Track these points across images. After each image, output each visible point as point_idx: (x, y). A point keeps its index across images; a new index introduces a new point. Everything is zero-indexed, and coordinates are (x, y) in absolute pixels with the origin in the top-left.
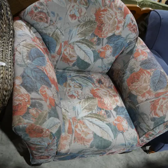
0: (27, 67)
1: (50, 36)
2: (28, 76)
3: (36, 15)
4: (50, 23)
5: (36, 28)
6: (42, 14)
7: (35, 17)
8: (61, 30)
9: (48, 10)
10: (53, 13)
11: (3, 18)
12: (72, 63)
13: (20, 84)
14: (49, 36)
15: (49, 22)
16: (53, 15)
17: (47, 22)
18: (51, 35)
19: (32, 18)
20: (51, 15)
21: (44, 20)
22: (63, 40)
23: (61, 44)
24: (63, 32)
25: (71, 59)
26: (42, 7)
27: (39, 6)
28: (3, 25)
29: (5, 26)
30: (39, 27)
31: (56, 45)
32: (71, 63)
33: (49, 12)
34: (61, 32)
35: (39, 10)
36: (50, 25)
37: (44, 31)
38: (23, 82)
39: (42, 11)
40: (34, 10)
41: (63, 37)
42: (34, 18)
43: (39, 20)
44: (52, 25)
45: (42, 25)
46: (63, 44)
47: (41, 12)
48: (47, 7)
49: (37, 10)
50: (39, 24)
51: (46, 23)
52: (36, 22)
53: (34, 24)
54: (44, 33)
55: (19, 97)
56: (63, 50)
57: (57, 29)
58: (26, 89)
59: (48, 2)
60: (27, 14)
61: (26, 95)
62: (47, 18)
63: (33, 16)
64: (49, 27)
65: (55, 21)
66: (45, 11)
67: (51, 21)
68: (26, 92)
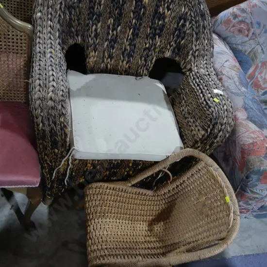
0: (246, 96)
1: (246, 54)
2: (252, 109)
3: (234, 26)
4: (252, 37)
5: (229, 42)
6: (243, 25)
7: (232, 29)
8: (263, 47)
9: (253, 20)
10: (259, 24)
11: (206, 32)
12: (263, 91)
13: (246, 118)
14: (244, 54)
15: (250, 35)
16: (258, 26)
17: (247, 36)
18: (248, 52)
19: (227, 29)
20: (255, 26)
21: (244, 32)
22: (262, 60)
23: (258, 65)
24: (264, 50)
25: (263, 86)
26: (245, 15)
27: (240, 14)
28: (205, 41)
29: (206, 41)
30: (234, 42)
31: (251, 66)
32: (261, 91)
33: (253, 22)
34: (262, 49)
35: (240, 18)
36: (251, 39)
37: (240, 48)
38: (248, 115)
39: (244, 20)
40: (232, 18)
41: (263, 56)
42: (230, 30)
43: (236, 32)
44: (254, 39)
45: (239, 39)
46: (260, 65)
47: (241, 22)
48: (252, 15)
49: (237, 19)
50: (235, 37)
51: (245, 36)
52: (232, 34)
53: (227, 37)
54: (239, 50)
55: (250, 134)
56: (257, 73)
57: (258, 45)
58: (255, 125)
59: (253, 9)
60: (221, 23)
61: (258, 131)
62: (248, 30)
63: (229, 27)
64: (248, 42)
65: (259, 35)
66: (248, 21)
67: (253, 34)
68: (257, 129)
